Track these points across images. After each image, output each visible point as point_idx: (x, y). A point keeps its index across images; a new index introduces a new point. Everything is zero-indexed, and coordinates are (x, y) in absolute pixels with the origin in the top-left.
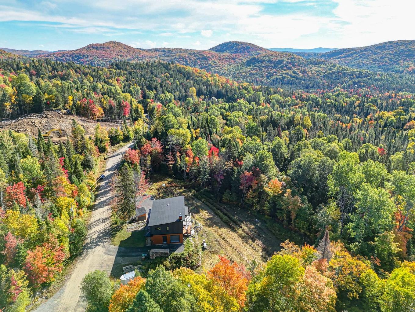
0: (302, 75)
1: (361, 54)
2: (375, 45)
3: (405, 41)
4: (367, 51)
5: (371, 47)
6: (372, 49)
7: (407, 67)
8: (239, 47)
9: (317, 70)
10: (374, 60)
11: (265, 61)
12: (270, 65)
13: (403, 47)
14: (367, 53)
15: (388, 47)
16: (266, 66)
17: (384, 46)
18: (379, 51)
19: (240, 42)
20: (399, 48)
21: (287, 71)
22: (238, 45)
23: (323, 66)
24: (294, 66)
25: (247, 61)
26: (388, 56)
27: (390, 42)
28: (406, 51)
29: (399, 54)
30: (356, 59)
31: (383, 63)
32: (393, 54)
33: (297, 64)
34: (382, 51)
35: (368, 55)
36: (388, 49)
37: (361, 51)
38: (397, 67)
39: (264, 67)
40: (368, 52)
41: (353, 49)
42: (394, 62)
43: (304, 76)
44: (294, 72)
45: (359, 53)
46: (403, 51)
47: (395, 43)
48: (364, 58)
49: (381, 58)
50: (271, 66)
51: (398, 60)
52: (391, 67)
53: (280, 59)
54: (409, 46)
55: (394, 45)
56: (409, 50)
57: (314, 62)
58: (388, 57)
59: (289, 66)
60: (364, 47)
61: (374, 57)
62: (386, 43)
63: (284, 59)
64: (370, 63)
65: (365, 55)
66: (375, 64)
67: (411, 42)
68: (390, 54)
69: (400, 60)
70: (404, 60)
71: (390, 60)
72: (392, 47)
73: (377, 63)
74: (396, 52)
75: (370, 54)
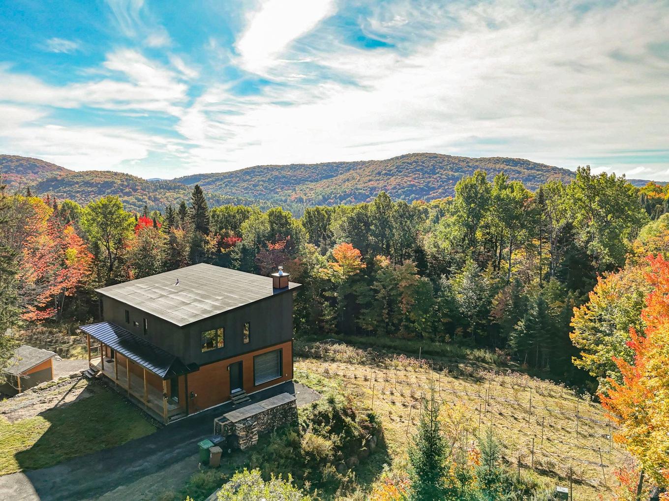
0: (152, 203)
1: (226, 180)
2: (241, 170)
3: (276, 166)
4: (232, 177)
5: (236, 172)
6: (239, 175)
7: (289, 196)
8: (13, 165)
9: (175, 197)
10: (246, 189)
11: (77, 183)
12: (90, 189)
13: (276, 173)
14: (235, 180)
15: (259, 172)
16: (84, 190)
17: (254, 172)
18: (248, 177)
19: (14, 156)
20: (272, 174)
21: (126, 198)
22: (11, 161)
23: (182, 192)
24: (135, 190)
25: (41, 184)
26: (261, 183)
27: (259, 167)
28: (280, 178)
29: (274, 181)
30: (221, 188)
31: (259, 192)
32: (267, 182)
33: (139, 188)
34: (252, 178)
35: (236, 183)
36: (259, 175)
37: (225, 177)
38: (277, 197)
39: (78, 192)
40: (234, 178)
41: (212, 175)
42: (272, 191)
43: (158, 205)
44: (139, 200)
45: (222, 179)
46: (277, 177)
47: (265, 169)
48: (232, 186)
49: (255, 186)
50: (92, 191)
51: (275, 189)
52: (270, 196)
53: (106, 180)
54: (282, 172)
55: (265, 171)
56: (284, 177)
57: (166, 185)
58: (263, 185)
59: (127, 190)
60: (227, 173)
61: (245, 185)
62: (254, 168)
63: (116, 181)
64: (241, 191)
65: (231, 182)
66: (248, 193)
67: (283, 168)
68: (263, 181)
69: (277, 188)
70: (282, 188)
71: (266, 188)
72: (263, 172)
73: (250, 192)
74: (269, 179)
75: (238, 181)
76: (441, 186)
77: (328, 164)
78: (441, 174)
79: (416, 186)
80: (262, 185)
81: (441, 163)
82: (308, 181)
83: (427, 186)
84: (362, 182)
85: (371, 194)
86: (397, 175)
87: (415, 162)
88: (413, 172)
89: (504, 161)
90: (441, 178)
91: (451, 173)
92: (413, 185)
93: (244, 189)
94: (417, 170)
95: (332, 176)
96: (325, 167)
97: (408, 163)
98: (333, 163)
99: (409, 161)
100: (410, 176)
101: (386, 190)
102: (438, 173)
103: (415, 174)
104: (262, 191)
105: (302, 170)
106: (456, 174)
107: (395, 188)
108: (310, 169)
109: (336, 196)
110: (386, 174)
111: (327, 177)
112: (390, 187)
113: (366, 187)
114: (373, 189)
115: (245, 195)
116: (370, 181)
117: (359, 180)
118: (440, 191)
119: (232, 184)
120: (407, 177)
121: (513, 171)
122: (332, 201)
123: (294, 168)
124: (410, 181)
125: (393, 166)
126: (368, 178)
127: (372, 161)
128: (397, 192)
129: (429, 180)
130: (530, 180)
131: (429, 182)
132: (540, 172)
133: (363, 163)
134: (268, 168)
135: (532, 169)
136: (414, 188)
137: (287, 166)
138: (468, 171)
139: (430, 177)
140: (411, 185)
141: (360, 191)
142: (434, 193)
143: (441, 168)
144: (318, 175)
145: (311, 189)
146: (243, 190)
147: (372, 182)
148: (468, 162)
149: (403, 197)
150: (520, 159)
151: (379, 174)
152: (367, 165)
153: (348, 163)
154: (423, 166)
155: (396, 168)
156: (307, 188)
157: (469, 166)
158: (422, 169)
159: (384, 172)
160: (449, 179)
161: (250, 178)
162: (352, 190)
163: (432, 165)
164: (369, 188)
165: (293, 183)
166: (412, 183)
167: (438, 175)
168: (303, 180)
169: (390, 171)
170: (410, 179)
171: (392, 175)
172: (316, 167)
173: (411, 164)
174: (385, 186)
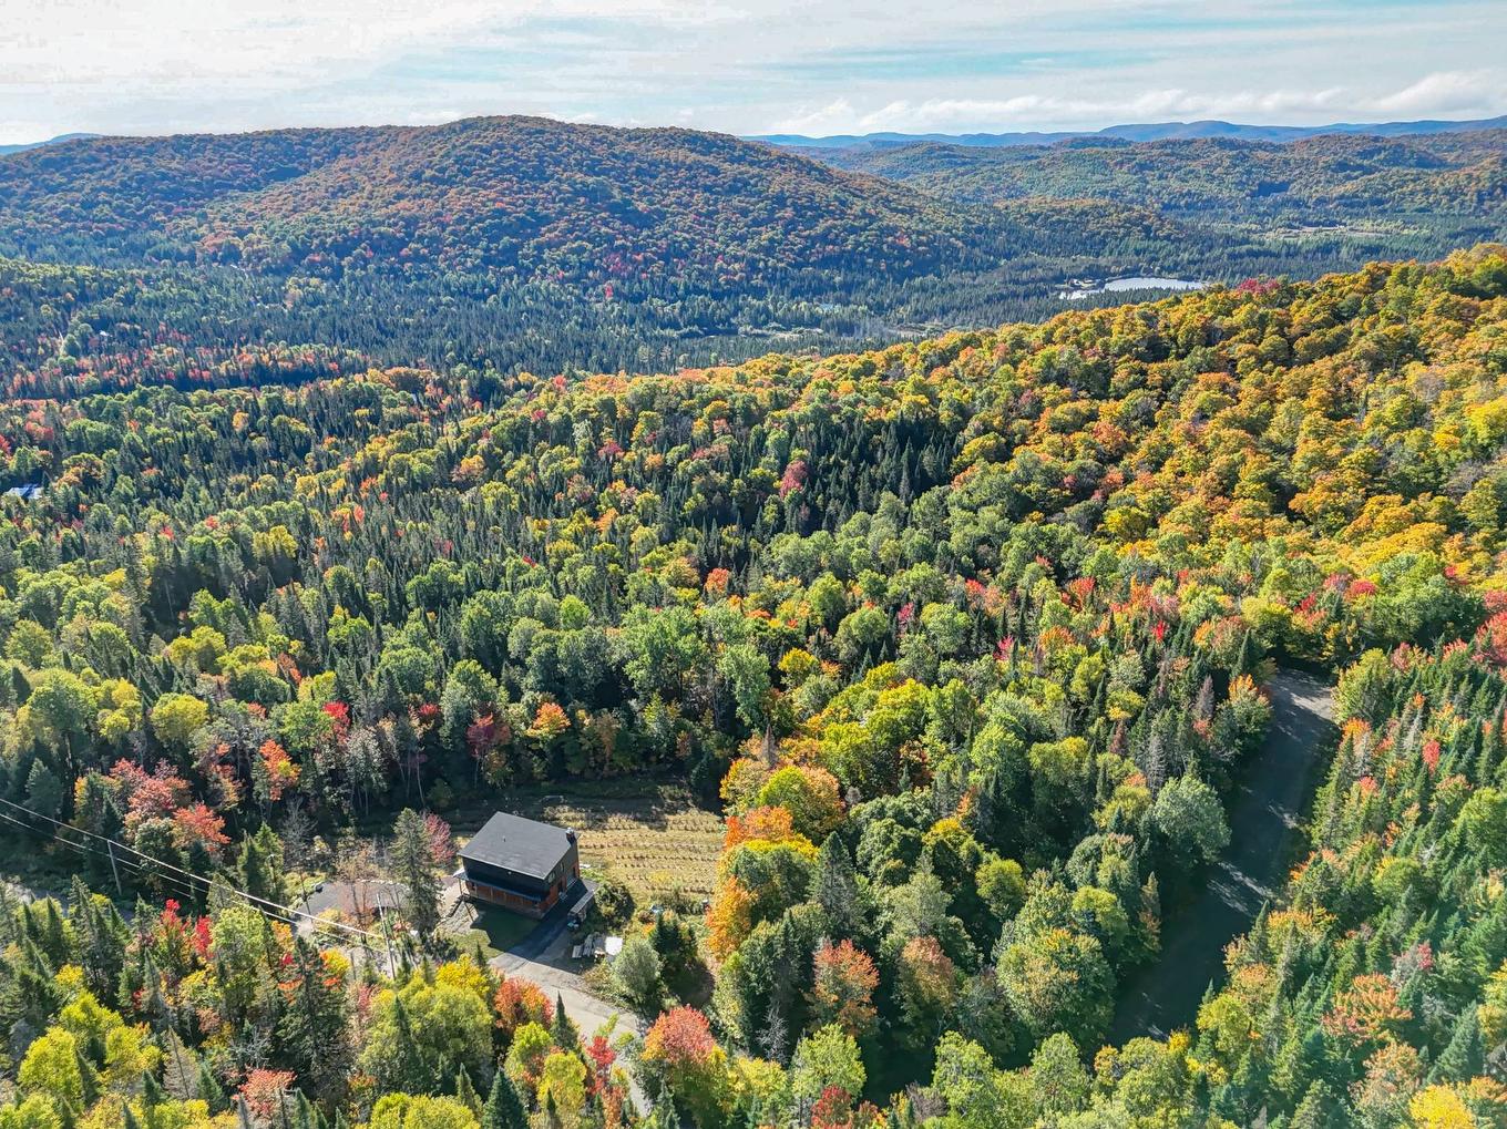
6: (28, 171)
7: (196, 238)
10: (64, 216)
13: (137, 164)
14: (20, 186)
15: (83, 161)
18: (58, 178)
20: (126, 169)
26: (103, 196)
28: (154, 180)
29: (139, 188)
31: (104, 225)
32: (120, 191)
34: (71, 179)
36: (91, 171)
40: (17, 181)
42: (141, 220)
46: (143, 178)
47: (100, 150)
49: (88, 205)
51: (148, 213)
54: (155, 160)
55: (104, 156)
56: (164, 177)
58: (110, 204)
61: (58, 202)
64: (54, 225)
65: (14, 193)
66: (73, 229)
67: (153, 146)
68: (106, 189)
69: (154, 211)
70: (168, 211)
71: (121, 211)
72: (97, 161)
73: (79, 225)
74: (123, 184)
75: (32, 189)
76: (561, 213)
77: (277, 137)
78: (559, 180)
79: (509, 214)
80: (106, 202)
81: (553, 148)
82: (232, 187)
83: (531, 213)
84: (379, 201)
85: (410, 235)
86: (461, 182)
87: (499, 147)
88: (497, 174)
89: (685, 141)
90: (560, 192)
91: (579, 177)
92: (502, 212)
93: (59, 216)
94: (505, 170)
95: (296, 173)
96: (270, 146)
97: (483, 150)
98: (288, 131)
99: (484, 144)
100: (492, 187)
101: (444, 226)
102: (552, 176)
103: (502, 181)
104: (113, 221)
105: (209, 154)
106: (590, 180)
107: (461, 220)
108: (230, 149)
109: (323, 243)
110: (433, 179)
111: (283, 175)
112: (451, 218)
113: (394, 215)
114: (411, 223)
115: (69, 235)
116: (400, 197)
117: (371, 193)
118: (562, 225)
119: (15, 200)
120: (485, 188)
121: (705, 168)
122: (317, 258)
123: (188, 148)
124: (494, 201)
125: (447, 155)
126: (392, 189)
127: (389, 127)
128: (468, 229)
129: (535, 196)
130: (737, 191)
131: (535, 203)
132: (756, 170)
133: (369, 133)
134: (109, 148)
135: (740, 160)
136: (505, 220)
137: (163, 141)
138: (613, 168)
139: (536, 189)
140: (497, 211)
141: (383, 229)
142: (550, 231)
143: (557, 163)
144: (256, 168)
145: (251, 214)
146: (57, 221)
147: (403, 203)
148: (612, 145)
149: (483, 244)
150: (716, 135)
151: (417, 176)
152: (380, 139)
153: (328, 132)
154: (516, 158)
155: (456, 162)
156: (239, 210)
157: (615, 156)
158: (515, 167)
159: (428, 173)
160: (577, 193)
161: (64, 180)
162: (361, 224)
163: (536, 155)
164: (402, 218)
165: (193, 195)
166: (498, 205)
167: (552, 183)
168: (219, 186)
169: (442, 170)
170: (493, 196)
171: (450, 182)
172: (244, 142)
173: (488, 151)
174: (439, 214)
